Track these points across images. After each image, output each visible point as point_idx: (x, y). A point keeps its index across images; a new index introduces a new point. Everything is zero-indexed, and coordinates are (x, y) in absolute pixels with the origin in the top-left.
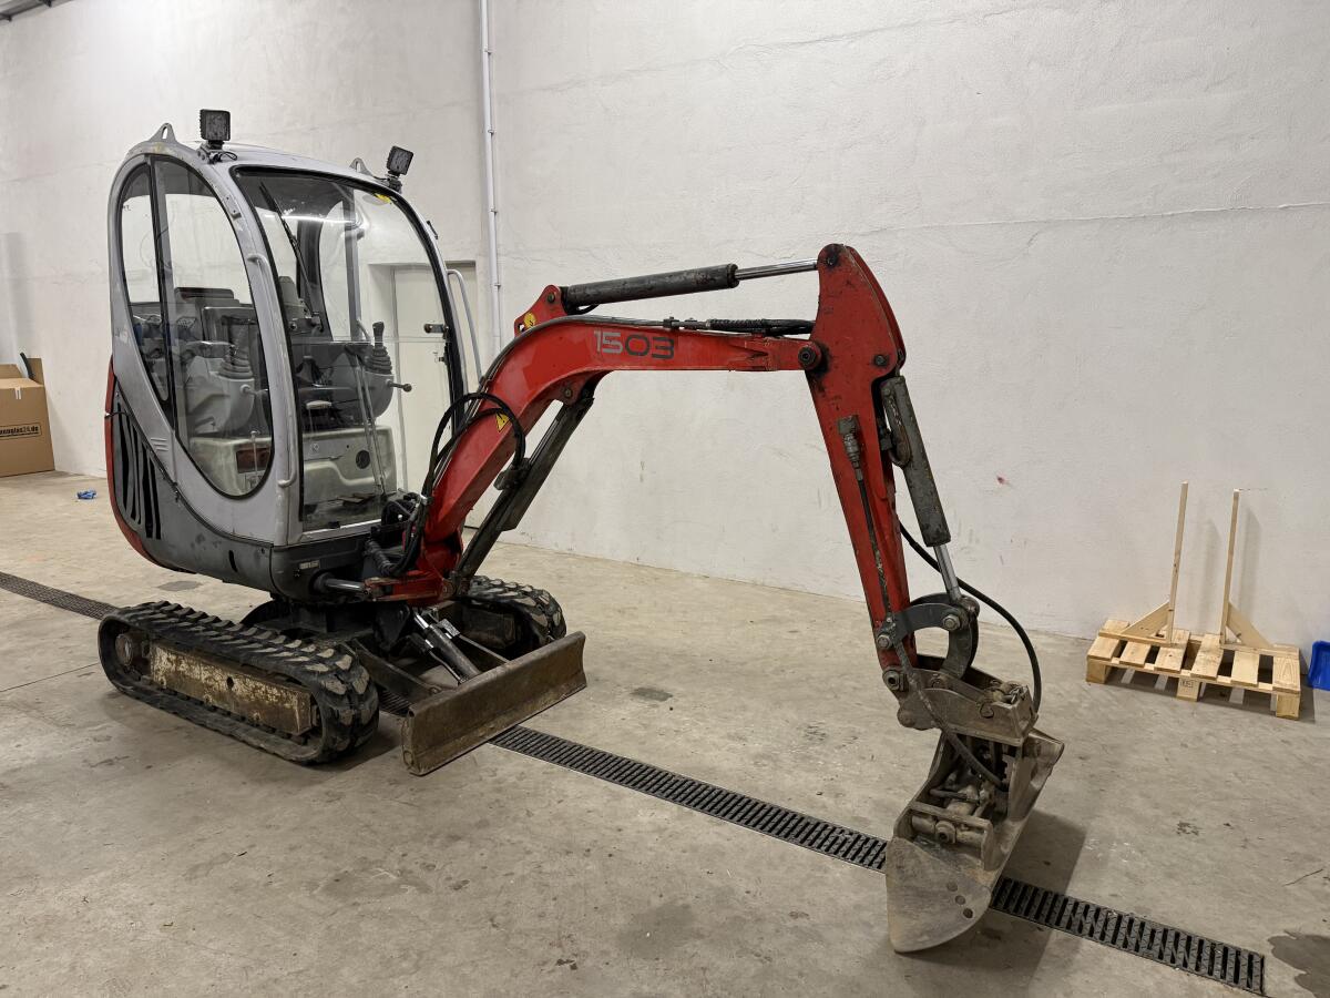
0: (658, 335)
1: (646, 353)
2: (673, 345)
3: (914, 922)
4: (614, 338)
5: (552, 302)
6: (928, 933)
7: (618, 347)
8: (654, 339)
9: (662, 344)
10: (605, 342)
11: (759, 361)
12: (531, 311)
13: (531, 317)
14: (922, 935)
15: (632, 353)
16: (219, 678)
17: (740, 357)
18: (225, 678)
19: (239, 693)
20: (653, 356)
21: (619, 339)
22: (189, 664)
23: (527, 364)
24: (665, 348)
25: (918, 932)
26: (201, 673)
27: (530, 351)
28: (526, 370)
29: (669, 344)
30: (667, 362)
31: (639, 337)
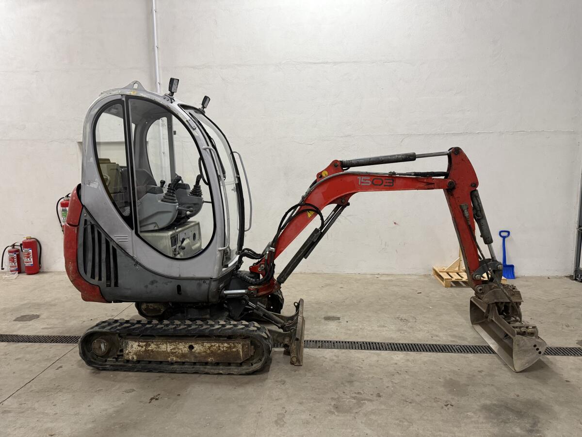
0: (387, 178)
1: (381, 185)
2: (393, 181)
3: (523, 361)
4: (367, 180)
5: (336, 166)
6: (528, 363)
7: (369, 183)
8: (385, 179)
9: (389, 181)
10: (362, 181)
11: (431, 186)
12: (326, 170)
13: (326, 173)
14: (526, 364)
15: (376, 185)
16: (183, 347)
17: (422, 185)
18: (187, 346)
19: (198, 351)
20: (385, 185)
21: (369, 180)
22: (157, 345)
23: (324, 191)
24: (390, 183)
25: (525, 364)
26: (166, 347)
27: (326, 186)
28: (323, 193)
29: (392, 181)
30: (391, 187)
31: (379, 179)
